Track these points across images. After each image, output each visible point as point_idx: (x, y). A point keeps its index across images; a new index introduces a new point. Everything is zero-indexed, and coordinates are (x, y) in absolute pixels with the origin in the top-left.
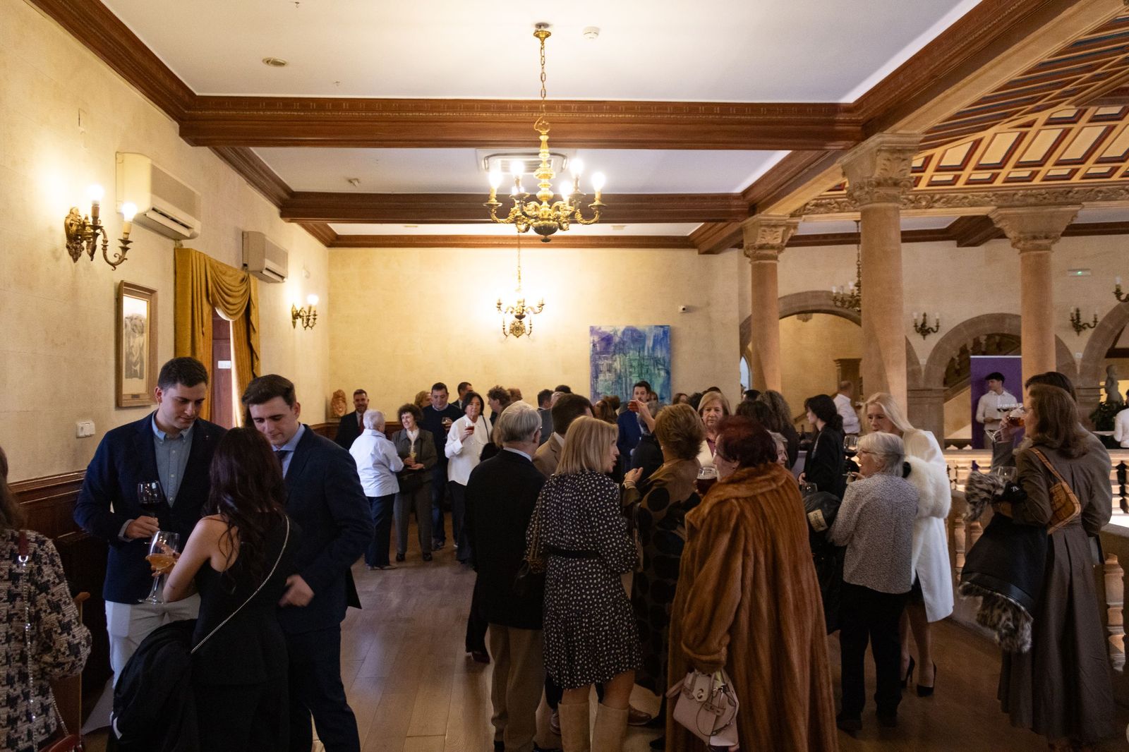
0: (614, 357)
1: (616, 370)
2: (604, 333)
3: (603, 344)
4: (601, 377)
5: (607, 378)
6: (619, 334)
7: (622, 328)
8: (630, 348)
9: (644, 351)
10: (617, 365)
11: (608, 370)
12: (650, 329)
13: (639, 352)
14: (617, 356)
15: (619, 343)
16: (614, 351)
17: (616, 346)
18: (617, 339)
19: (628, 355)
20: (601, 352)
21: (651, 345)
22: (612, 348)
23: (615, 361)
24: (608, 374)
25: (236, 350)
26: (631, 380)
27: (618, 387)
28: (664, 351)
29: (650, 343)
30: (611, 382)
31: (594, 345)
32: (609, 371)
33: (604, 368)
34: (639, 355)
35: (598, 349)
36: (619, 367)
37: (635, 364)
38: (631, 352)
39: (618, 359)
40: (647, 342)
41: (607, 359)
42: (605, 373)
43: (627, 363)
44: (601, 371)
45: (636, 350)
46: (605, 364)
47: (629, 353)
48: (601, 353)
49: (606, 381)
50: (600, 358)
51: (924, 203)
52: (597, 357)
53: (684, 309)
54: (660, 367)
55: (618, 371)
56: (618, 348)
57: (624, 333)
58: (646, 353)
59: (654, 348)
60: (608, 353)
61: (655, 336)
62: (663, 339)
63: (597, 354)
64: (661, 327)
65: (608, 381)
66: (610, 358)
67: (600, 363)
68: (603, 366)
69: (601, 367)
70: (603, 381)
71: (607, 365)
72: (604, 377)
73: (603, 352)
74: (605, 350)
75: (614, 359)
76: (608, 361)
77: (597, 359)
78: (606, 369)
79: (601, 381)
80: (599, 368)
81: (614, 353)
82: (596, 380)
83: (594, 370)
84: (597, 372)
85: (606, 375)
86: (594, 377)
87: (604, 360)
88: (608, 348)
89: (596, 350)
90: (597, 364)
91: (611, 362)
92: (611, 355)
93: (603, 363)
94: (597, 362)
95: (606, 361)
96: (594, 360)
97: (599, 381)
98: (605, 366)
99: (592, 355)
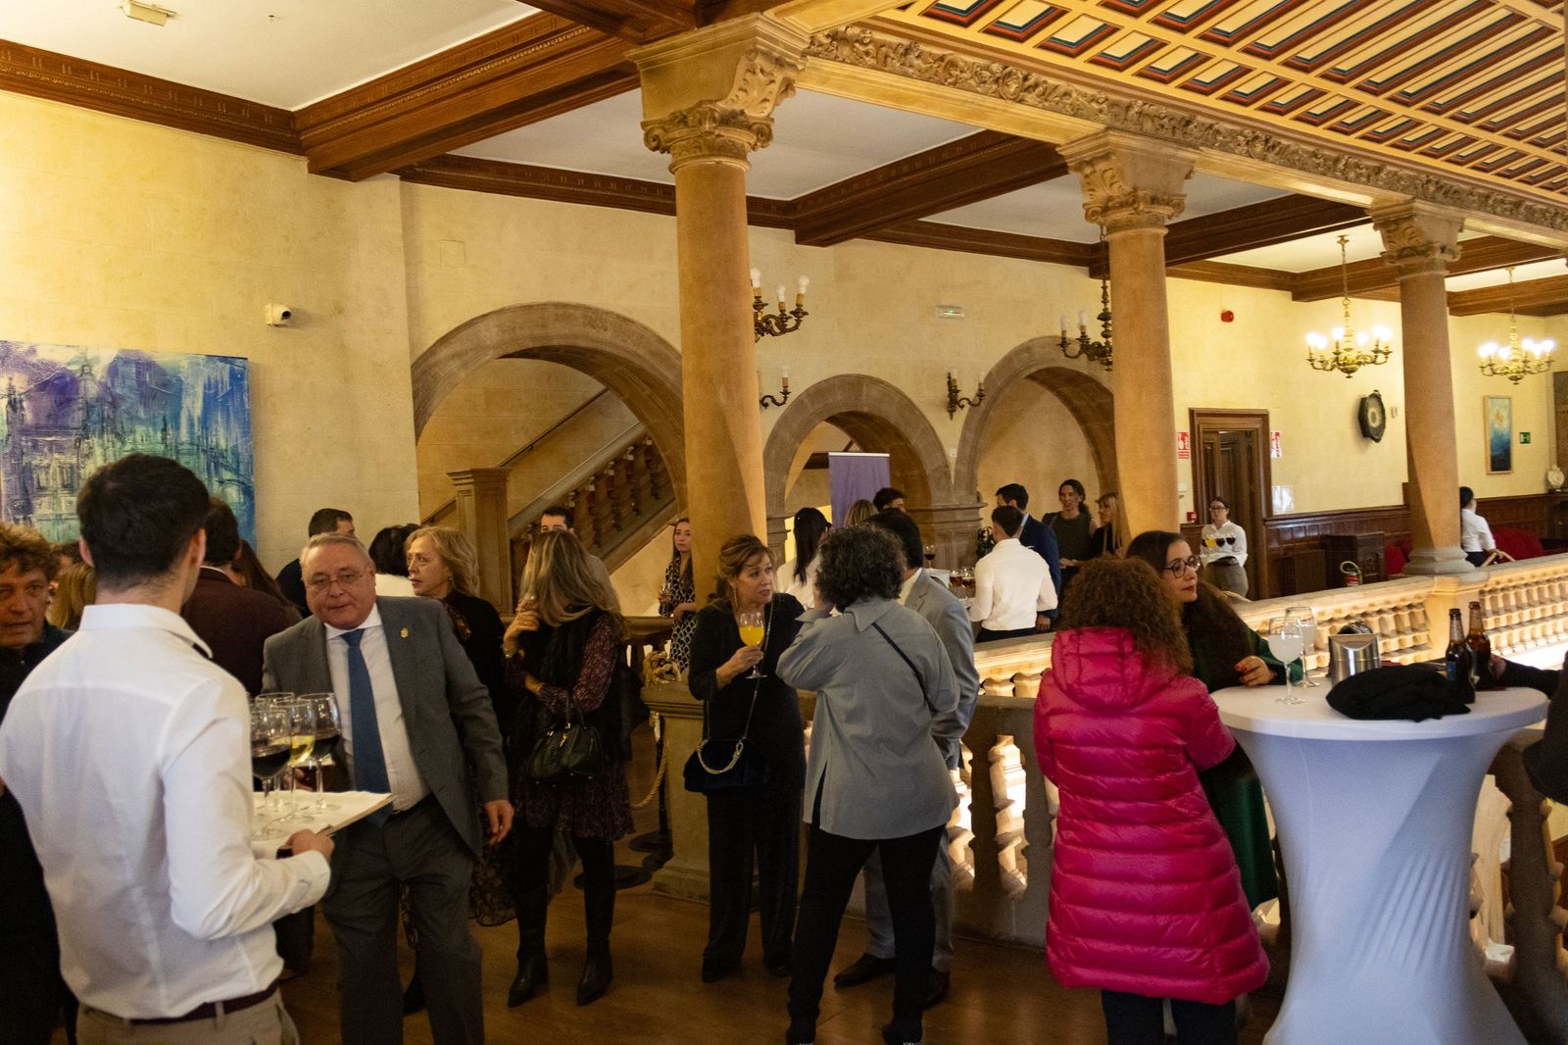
0: (84, 446)
2: (48, 366)
3: (47, 401)
4: (43, 508)
5: (64, 510)
6: (99, 371)
7: (106, 356)
8: (134, 418)
9: (178, 428)
11: (65, 486)
12: (194, 364)
13: (164, 430)
14: (95, 441)
15: (99, 399)
16: (85, 427)
17: (89, 408)
18: (91, 389)
19: (129, 439)
20: (37, 427)
21: (198, 412)
22: (77, 417)
23: (87, 456)
28: (236, 430)
29: (193, 405)
31: (15, 406)
32: (70, 487)
33: (51, 479)
34: (164, 439)
35: (29, 416)
38: (140, 430)
39: (98, 451)
40: (187, 402)
41: (60, 449)
42: (54, 495)
44: (41, 488)
45: (154, 425)
46: (54, 464)
47: (133, 432)
48: (38, 429)
49: (59, 519)
50: (35, 446)
52: (25, 442)
53: (286, 315)
54: (227, 475)
56: (94, 417)
57: (113, 370)
58: (184, 435)
59: (205, 421)
60: (64, 430)
61: (207, 386)
62: (230, 394)
63: (25, 432)
64: (224, 359)
65: (66, 519)
66: (71, 447)
67: (34, 462)
68: (47, 473)
69: (43, 477)
70: (49, 520)
71: (61, 468)
72: (51, 506)
73: (46, 427)
74: (51, 422)
75: (86, 452)
76: (62, 458)
77: (25, 450)
78: (59, 481)
79: (41, 520)
80: (32, 478)
81: (85, 432)
82: (25, 519)
83: (18, 486)
84: (27, 492)
85: (60, 502)
86: (17, 509)
87: (49, 455)
88: (63, 415)
89: (22, 421)
90: (24, 464)
91: (74, 461)
92: (73, 438)
93: (45, 462)
94: (25, 460)
95: (56, 455)
96: (12, 454)
97: (33, 519)
98: (54, 473)
99: (9, 435)
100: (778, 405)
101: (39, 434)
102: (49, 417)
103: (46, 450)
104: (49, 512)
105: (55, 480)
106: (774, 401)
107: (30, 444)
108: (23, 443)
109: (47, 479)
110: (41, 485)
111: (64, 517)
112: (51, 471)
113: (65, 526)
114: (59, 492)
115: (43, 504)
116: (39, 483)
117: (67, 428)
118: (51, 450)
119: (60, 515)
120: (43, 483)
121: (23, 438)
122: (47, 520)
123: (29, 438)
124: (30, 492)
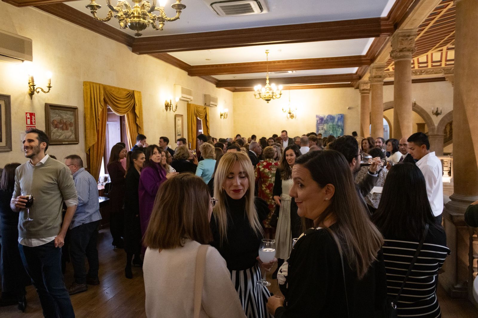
2: (321, 117)
3: (320, 121)
6: (326, 117)
7: (327, 115)
8: (329, 122)
9: (334, 123)
10: (325, 128)
12: (337, 115)
15: (326, 120)
17: (324, 121)
18: (325, 119)
19: (329, 124)
22: (323, 122)
24: (322, 130)
25: (203, 127)
26: (330, 132)
27: (325, 134)
28: (341, 122)
29: (336, 120)
31: (317, 121)
37: (331, 127)
39: (325, 126)
40: (335, 120)
41: (321, 125)
43: (328, 127)
45: (332, 122)
46: (321, 127)
48: (320, 123)
51: (418, 73)
52: (318, 125)
53: (348, 108)
54: (340, 128)
55: (325, 130)
57: (327, 117)
59: (338, 122)
61: (338, 118)
62: (341, 118)
63: (318, 124)
64: (340, 114)
81: (324, 124)
84: (318, 129)
91: (323, 127)
94: (318, 127)
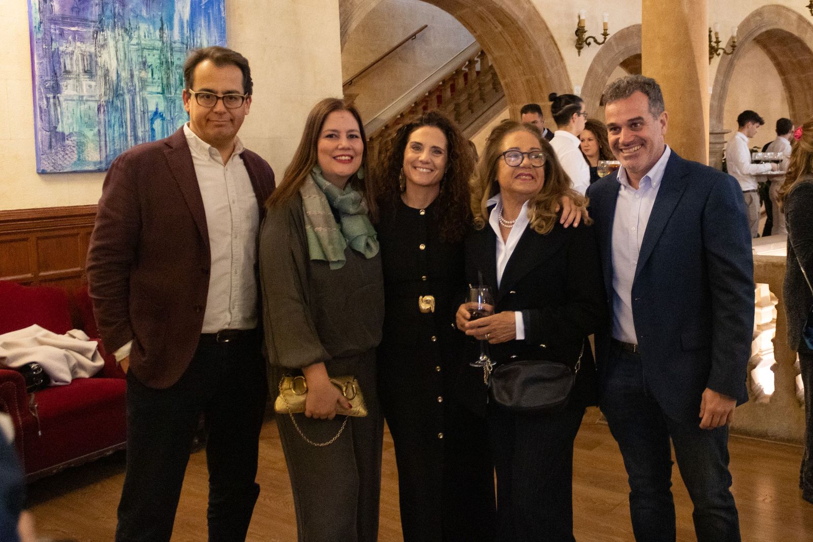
0: (100, 37)
1: (106, 74)
4: (68, 89)
5: (85, 92)
8: (138, 17)
9: (171, 28)
10: (109, 59)
11: (85, 72)
13: (162, 29)
14: (108, 33)
16: (101, 21)
17: (103, 4)
19: (135, 35)
20: (63, 17)
21: (186, 16)
22: (94, 11)
23: (102, 46)
24: (85, 82)
26: (144, 100)
27: (114, 117)
28: (215, 34)
29: (183, 9)
30: (94, 105)
32: (89, 72)
33: (74, 64)
34: (161, 37)
36: (114, 63)
37: (153, 59)
38: (143, 27)
39: (111, 43)
40: (178, 6)
41: (82, 39)
42: (77, 77)
43: (134, 56)
44: (67, 72)
45: (154, 23)
46: (77, 52)
47: (138, 28)
49: (81, 100)
50: (62, 34)
52: (54, 30)
55: (114, 76)
56: (108, 13)
58: (176, 36)
60: (84, 22)
63: (53, 21)
65: (87, 101)
66: (89, 37)
67: (61, 49)
68: (71, 59)
69: (68, 62)
70: (74, 100)
71: (83, 55)
72: (75, 88)
73: (71, 18)
74: (74, 14)
75: (102, 42)
76: (83, 47)
77: (53, 37)
78: (81, 67)
79: (67, 100)
80: (59, 63)
81: (101, 26)
82: (54, 97)
83: (48, 68)
84: (56, 74)
85: (82, 85)
86: (48, 88)
87: (73, 43)
88: (83, 9)
89: (51, 11)
90: (53, 49)
91: (93, 50)
92: (92, 30)
93: (70, 49)
94: (54, 45)
95: (78, 44)
96: (44, 39)
97: (61, 99)
98: (77, 60)
99: (41, 23)
100: (599, 44)
101: (64, 24)
102: (72, 9)
103: (70, 38)
104: (72, 93)
105: (77, 65)
106: (595, 41)
107: (57, 32)
108: (52, 31)
109: (72, 65)
110: (67, 69)
111: (85, 98)
112: (75, 58)
113: (86, 106)
114: (81, 76)
115: (69, 86)
116: (65, 67)
117: (86, 20)
118: (74, 39)
119: (82, 97)
120: (68, 68)
121: (52, 26)
122: (72, 100)
123: (57, 27)
124: (58, 74)
